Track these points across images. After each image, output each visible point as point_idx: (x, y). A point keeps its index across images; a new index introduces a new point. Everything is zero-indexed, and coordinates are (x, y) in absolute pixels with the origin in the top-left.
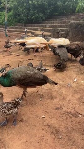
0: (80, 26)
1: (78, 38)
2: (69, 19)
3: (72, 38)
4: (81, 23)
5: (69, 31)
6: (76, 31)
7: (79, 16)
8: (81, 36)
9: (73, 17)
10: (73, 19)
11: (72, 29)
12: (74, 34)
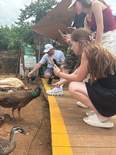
0: (11, 61)
1: (10, 71)
2: (2, 53)
3: (5, 70)
4: (12, 59)
5: (2, 64)
6: (8, 65)
7: (11, 52)
8: (13, 69)
9: (6, 52)
10: (6, 54)
11: (4, 63)
12: (6, 67)
